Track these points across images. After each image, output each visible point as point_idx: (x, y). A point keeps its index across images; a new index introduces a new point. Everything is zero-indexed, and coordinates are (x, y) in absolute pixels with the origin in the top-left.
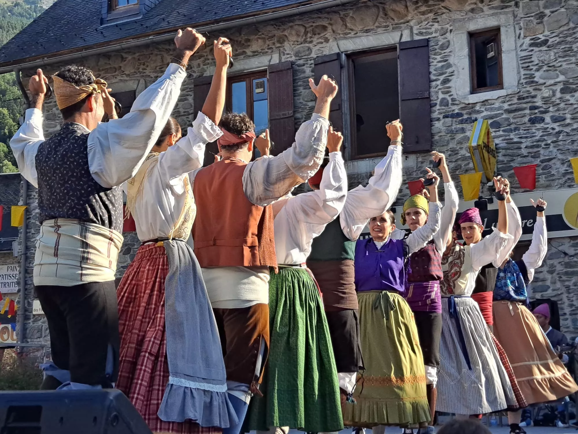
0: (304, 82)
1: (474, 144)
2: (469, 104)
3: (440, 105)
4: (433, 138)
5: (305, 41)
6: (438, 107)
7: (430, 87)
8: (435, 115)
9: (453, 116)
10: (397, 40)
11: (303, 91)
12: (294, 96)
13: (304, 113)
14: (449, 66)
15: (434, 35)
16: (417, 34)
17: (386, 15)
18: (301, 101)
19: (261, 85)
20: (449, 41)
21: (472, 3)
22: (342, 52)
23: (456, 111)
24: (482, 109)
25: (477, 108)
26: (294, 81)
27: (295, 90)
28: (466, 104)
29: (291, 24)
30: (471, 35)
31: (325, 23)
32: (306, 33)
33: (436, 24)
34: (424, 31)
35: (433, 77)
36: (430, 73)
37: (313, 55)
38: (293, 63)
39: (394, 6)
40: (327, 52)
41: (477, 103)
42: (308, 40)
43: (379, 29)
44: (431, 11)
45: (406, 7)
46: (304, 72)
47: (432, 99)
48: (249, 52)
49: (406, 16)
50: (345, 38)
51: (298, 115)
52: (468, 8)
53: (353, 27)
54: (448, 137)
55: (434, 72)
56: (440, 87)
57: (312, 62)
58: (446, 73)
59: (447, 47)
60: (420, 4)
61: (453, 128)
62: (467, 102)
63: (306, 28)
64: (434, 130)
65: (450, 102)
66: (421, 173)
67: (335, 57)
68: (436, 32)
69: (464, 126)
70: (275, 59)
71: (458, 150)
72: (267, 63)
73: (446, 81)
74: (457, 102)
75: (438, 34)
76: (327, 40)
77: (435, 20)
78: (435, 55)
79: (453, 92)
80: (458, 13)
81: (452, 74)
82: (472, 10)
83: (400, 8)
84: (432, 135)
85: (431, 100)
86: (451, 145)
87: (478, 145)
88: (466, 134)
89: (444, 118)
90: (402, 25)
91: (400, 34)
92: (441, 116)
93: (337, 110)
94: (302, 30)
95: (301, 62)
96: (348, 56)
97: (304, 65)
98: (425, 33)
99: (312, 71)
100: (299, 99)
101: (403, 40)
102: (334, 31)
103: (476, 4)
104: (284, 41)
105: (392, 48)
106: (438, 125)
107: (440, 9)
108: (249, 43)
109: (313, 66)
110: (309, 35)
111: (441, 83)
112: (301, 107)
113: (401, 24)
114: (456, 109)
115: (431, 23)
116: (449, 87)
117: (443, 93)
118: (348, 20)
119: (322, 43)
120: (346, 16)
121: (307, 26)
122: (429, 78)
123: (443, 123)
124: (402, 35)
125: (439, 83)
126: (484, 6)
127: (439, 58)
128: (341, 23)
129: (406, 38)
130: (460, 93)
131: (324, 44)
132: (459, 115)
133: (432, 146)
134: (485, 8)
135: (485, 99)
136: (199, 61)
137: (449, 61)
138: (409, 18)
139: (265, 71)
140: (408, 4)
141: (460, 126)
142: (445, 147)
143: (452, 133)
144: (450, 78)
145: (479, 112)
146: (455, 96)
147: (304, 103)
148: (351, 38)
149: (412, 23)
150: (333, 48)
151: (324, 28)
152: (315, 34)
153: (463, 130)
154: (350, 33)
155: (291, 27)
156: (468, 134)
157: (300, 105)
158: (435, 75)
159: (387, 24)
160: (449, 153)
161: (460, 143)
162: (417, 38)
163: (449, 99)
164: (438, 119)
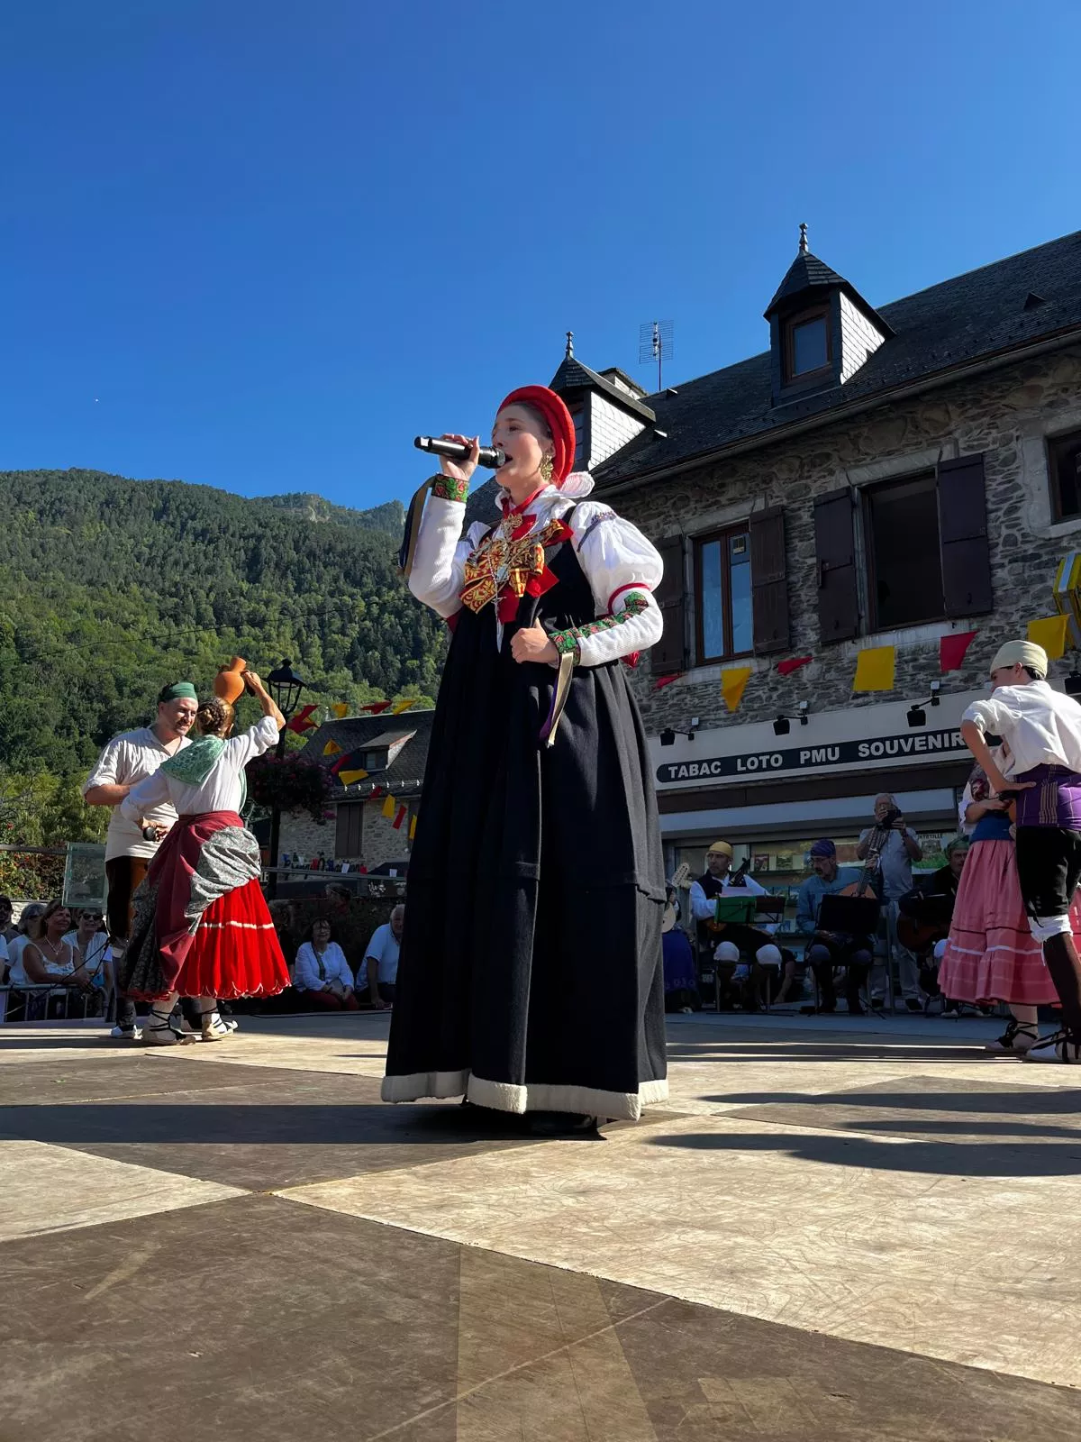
0: (800, 532)
1: (1062, 589)
2: (1050, 539)
3: (1004, 545)
4: (994, 594)
5: (801, 477)
6: (1000, 548)
7: (987, 521)
8: (996, 560)
9: (1024, 559)
10: (935, 459)
11: (800, 544)
12: (786, 552)
13: (801, 574)
14: (1017, 487)
15: (991, 447)
16: (964, 449)
17: (917, 427)
18: (797, 558)
19: (742, 543)
20: (1015, 453)
21: (1050, 395)
22: (854, 486)
23: (1030, 552)
24: (1074, 545)
25: (1064, 544)
26: (786, 531)
27: (787, 544)
28: (1044, 539)
29: (782, 457)
30: (1052, 442)
31: (827, 450)
32: (802, 466)
33: (994, 431)
34: (975, 443)
35: (990, 506)
36: (986, 501)
37: (813, 494)
38: (783, 508)
39: (928, 414)
40: (831, 488)
41: (1062, 537)
42: (806, 474)
43: (908, 450)
44: (984, 415)
45: (947, 412)
46: (800, 518)
47: (990, 537)
48: (723, 500)
49: (948, 425)
50: (857, 467)
51: (793, 578)
52: (1045, 402)
53: (868, 451)
54: (1018, 591)
55: (994, 499)
56: (1002, 519)
57: (812, 503)
58: (1012, 498)
59: (1014, 461)
60: (969, 406)
61: (1026, 575)
62: (1047, 537)
63: (802, 459)
64: (996, 581)
65: (1020, 539)
66: (977, 645)
67: (844, 493)
68: (994, 443)
69: (1043, 571)
70: (760, 505)
71: (1033, 609)
72: (749, 512)
73: (1013, 509)
74: (1031, 539)
75: (995, 446)
76: (832, 473)
77: (992, 426)
78: (994, 474)
79: (1024, 524)
80: (1027, 411)
81: (1021, 499)
82: (1051, 405)
83: (937, 415)
84: (993, 590)
85: (988, 540)
86: (1022, 603)
87: (1070, 591)
88: (1048, 584)
89: (1010, 562)
90: (941, 439)
91: (938, 452)
92: (1006, 561)
93: (848, 565)
94: (797, 463)
95: (795, 506)
96: (863, 490)
97: (799, 509)
98: (977, 445)
99: (812, 517)
100: (793, 556)
101: (944, 458)
102: (841, 459)
103: (1056, 394)
104: (771, 481)
105: (926, 474)
106: (1001, 574)
107: (999, 408)
108: (724, 489)
109: (813, 509)
110: (806, 468)
111: (1004, 514)
112: (795, 567)
113: (940, 437)
114: (1030, 549)
115: (986, 431)
116: (1018, 518)
117: (1007, 527)
118: (861, 441)
119: (825, 477)
120: (858, 437)
121: (803, 456)
122: (986, 509)
123: (1009, 572)
124: (941, 452)
125: (1000, 513)
126: (1070, 396)
127: (999, 478)
128: (851, 446)
129: (948, 454)
130: (1033, 524)
131: (828, 478)
132: (1036, 556)
133: (992, 606)
134: (1072, 399)
135: (1075, 529)
136: (659, 520)
137: (1017, 481)
138: (952, 427)
139: (746, 523)
140: (951, 408)
141: (1038, 572)
142: (1014, 606)
143: (1024, 584)
144: (1019, 505)
145: (1066, 549)
146: (1028, 531)
147: (801, 560)
148: (866, 465)
149: (956, 435)
150: (841, 481)
151: (828, 456)
152: (815, 467)
153: (1042, 579)
154: (864, 459)
155: (781, 460)
156: (1050, 583)
157: (794, 564)
158: (994, 503)
159: (920, 440)
160: (1021, 613)
161: (1037, 597)
162: (964, 454)
163: (1018, 535)
164: (1002, 566)
